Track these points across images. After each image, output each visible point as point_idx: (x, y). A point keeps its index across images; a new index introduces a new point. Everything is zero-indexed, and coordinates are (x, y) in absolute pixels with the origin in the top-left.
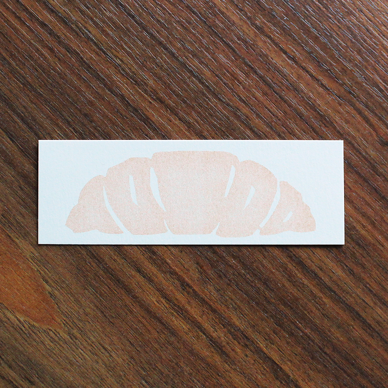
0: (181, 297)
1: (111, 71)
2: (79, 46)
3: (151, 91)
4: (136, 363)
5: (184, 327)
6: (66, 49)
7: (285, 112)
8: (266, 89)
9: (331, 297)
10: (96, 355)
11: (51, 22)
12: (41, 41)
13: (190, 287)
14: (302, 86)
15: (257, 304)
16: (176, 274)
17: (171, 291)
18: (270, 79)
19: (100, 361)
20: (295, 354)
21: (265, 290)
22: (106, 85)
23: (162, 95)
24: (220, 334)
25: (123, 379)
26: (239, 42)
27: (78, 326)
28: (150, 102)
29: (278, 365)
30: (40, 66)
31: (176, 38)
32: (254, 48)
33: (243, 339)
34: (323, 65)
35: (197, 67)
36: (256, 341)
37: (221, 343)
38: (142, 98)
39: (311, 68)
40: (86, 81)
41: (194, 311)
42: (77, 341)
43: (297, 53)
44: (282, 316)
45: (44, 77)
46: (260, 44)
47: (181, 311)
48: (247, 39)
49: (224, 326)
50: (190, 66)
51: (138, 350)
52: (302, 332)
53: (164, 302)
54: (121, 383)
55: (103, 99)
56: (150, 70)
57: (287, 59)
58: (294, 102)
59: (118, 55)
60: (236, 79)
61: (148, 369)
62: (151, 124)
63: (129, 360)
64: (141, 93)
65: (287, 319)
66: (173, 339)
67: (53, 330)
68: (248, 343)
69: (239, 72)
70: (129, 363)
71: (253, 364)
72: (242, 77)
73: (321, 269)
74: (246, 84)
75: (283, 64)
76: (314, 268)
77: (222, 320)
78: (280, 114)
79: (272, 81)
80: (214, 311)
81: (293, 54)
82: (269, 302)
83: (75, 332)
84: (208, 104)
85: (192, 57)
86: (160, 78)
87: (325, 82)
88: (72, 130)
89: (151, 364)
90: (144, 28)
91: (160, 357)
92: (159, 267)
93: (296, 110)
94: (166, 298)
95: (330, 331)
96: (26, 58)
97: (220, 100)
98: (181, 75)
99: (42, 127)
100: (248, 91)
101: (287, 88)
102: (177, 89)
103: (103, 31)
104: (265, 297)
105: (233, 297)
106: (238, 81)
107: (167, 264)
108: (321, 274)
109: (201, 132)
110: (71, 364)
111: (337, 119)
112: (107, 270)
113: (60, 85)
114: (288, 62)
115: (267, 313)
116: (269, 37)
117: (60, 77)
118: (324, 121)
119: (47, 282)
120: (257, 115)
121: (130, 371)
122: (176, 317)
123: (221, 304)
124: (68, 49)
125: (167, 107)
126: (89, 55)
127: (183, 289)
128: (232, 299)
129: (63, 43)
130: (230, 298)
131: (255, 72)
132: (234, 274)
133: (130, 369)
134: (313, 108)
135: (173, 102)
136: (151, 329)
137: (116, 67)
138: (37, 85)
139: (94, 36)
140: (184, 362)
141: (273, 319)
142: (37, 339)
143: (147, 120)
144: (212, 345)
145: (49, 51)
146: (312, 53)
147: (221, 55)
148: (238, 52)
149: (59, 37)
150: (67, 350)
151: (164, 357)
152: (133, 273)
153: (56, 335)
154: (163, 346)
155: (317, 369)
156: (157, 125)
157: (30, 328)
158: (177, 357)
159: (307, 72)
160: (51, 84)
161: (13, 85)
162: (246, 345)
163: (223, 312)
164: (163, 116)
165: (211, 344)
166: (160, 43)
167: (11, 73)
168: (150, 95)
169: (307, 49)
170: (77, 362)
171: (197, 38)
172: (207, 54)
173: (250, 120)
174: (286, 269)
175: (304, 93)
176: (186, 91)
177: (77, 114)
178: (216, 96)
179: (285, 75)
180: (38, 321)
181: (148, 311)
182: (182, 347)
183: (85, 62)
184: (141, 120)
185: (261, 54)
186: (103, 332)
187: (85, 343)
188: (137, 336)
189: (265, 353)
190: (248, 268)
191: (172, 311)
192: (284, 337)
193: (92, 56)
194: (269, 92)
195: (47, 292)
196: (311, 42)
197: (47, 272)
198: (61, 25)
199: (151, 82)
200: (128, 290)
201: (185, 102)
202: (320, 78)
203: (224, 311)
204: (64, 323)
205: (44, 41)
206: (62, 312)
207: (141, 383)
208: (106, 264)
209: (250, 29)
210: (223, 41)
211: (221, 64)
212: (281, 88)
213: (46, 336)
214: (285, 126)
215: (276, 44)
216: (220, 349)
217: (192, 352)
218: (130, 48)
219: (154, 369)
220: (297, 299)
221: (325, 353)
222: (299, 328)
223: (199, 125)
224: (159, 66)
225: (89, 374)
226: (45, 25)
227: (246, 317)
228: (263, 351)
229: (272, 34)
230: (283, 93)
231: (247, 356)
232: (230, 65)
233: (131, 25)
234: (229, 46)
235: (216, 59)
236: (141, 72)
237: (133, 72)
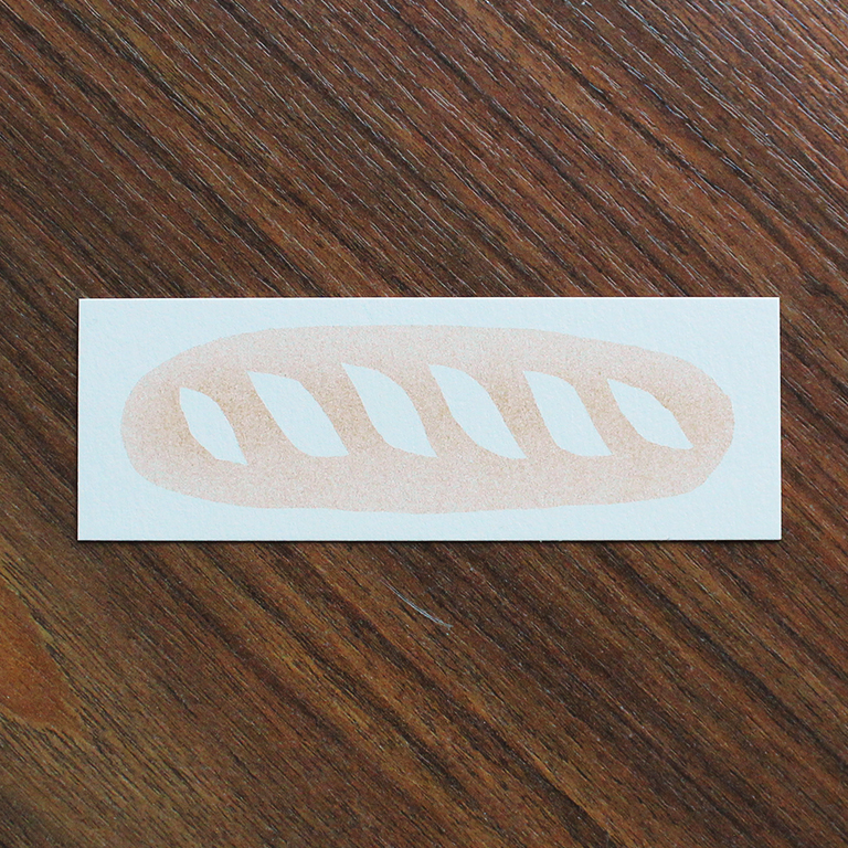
0: (351, 653)
1: (183, 134)
2: (108, 78)
3: (275, 179)
4: (250, 805)
5: (359, 721)
6: (78, 85)
7: (586, 221)
8: (541, 166)
9: (699, 649)
10: (159, 788)
11: (43, 23)
12: (21, 68)
13: (372, 629)
14: (625, 159)
15: (528, 666)
16: (339, 599)
17: (329, 638)
18: (550, 144)
19: (168, 804)
20: (618, 781)
21: (546, 635)
22: (170, 165)
23: (300, 186)
24: (442, 738)
26: (476, 59)
27: (115, 722)
28: (275, 204)
29: (578, 807)
30: (20, 126)
31: (332, 54)
32: (514, 75)
33: (497, 746)
34: (673, 109)
35: (380, 121)
36: (526, 753)
37: (446, 758)
38: (255, 195)
39: (644, 116)
40: (125, 157)
41: (384, 685)
42: (114, 756)
43: (612, 83)
44: (585, 694)
45: (28, 150)
46: (526, 63)
47: (351, 684)
48: (497, 53)
49: (450, 718)
50: (364, 118)
51: (253, 777)
52: (634, 730)
53: (312, 664)
55: (166, 198)
56: (274, 128)
57: (589, 97)
58: (606, 196)
59: (198, 95)
60: (471, 145)
61: (278, 820)
62: (275, 254)
63: (235, 798)
64: (251, 182)
65: (596, 700)
66: (333, 750)
67: (59, 733)
68: (507, 757)
69: (479, 131)
70: (235, 807)
71: (521, 806)
72: (485, 139)
73: (674, 585)
74: (493, 156)
75: (579, 108)
76: (658, 580)
77: (447, 704)
78: (574, 225)
79: (556, 149)
80: (427, 683)
81: (602, 85)
82: (556, 663)
83: (109, 735)
84: (407, 205)
85: (368, 98)
86: (295, 148)
87: (679, 148)
88: (95, 271)
89: (284, 809)
90: (257, 33)
91: (306, 792)
92: (300, 583)
93: (612, 214)
94: (315, 655)
95: (698, 727)
97: (434, 195)
98: (344, 139)
99: (25, 265)
100: (500, 172)
101: (592, 164)
102: (333, 169)
103: (164, 42)
104: (544, 649)
105: (473, 651)
106: (476, 149)
107: (318, 576)
108: (674, 595)
109: (392, 270)
110: (102, 810)
111: (708, 233)
112: (180, 592)
113: (65, 167)
114: (591, 103)
115: (550, 686)
116: (547, 47)
117: (66, 149)
118: (678, 240)
119: (43, 623)
120: (522, 227)
121: (238, 825)
122: (340, 699)
123: (444, 668)
124: (84, 84)
125: (314, 213)
126: (132, 97)
127: (356, 635)
128: (468, 656)
129: (73, 71)
130: (463, 653)
131: (517, 130)
132: (472, 599)
133: (236, 820)
134: (652, 209)
135: (327, 203)
136: (282, 727)
137: (195, 123)
138: (14, 170)
139: (142, 54)
140: (359, 802)
141: (565, 700)
142: (23, 753)
143: (266, 245)
144: (425, 763)
145: (38, 90)
146: (647, 81)
147: (435, 92)
148: (475, 83)
149: (62, 58)
150: (91, 777)
151: (314, 792)
152: (241, 599)
153: (66, 743)
154: (312, 766)
155: (668, 815)
156: (290, 255)
157: (6, 728)
158: (345, 791)
159: (637, 126)
160: (45, 166)
162: (504, 762)
163: (448, 686)
164: (303, 234)
165: (422, 760)
166: (295, 67)
168: (273, 189)
169: (636, 73)
170: (115, 804)
171: (380, 51)
172: (403, 89)
173: (504, 240)
174: (594, 585)
175: (631, 176)
176: (356, 175)
177: (105, 233)
178: (425, 187)
179: (584, 135)
180: (23, 714)
181: (275, 685)
182: (356, 768)
183: (122, 114)
184: (252, 245)
185: (529, 87)
186: (173, 736)
187: (133, 763)
188: (251, 744)
189: (547, 781)
190: (506, 585)
191: (332, 686)
192: (592, 742)
193: (137, 101)
194: (548, 174)
195: (43, 646)
196: (644, 56)
197: (44, 599)
198: (67, 31)
199: (275, 157)
200: (229, 638)
201: (354, 202)
202: (667, 139)
203: (451, 683)
204: (83, 716)
205: (27, 68)
206: (79, 691)
208: (177, 579)
209: (502, 30)
210: (441, 57)
211: (435, 112)
212: (575, 164)
213: (45, 748)
214: (585, 252)
215: (564, 64)
216: (442, 771)
217: (377, 778)
218: (225, 78)
219: (290, 818)
220: (620, 654)
221: (688, 778)
222: (626, 722)
223: (387, 255)
224: (292, 120)
225: (143, 832)
226: (31, 31)
227: (502, 696)
228: (542, 777)
229: (553, 39)
230: (581, 177)
231: (505, 787)
232: (456, 113)
233: (226, 27)
234: (453, 69)
235: (425, 101)
236: (250, 134)
237: (233, 135)
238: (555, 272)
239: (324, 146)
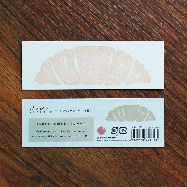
1: (99, 25)
2: (84, 13)
3: (119, 33)
4: (117, 160)
6: (78, 15)
7: (181, 40)
8: (172, 29)
10: (98, 157)
11: (70, 2)
12: (66, 12)
15: (172, 129)
18: (173, 25)
19: (100, 160)
21: (176, 123)
22: (97, 31)
23: (124, 34)
25: (111, 168)
26: (158, 8)
28: (119, 38)
29: (183, 157)
30: (66, 23)
31: (129, 8)
32: (166, 11)
35: (139, 21)
36: (172, 147)
38: (115, 36)
40: (88, 29)
42: (89, 151)
43: (185, 12)
44: (184, 134)
45: (68, 28)
46: (168, 9)
48: (162, 7)
50: (136, 20)
51: (118, 154)
54: (110, 169)
56: (118, 23)
57: (181, 15)
58: (185, 35)
59: (103, 17)
61: (123, 162)
63: (114, 158)
64: (114, 34)
69: (159, 22)
70: (114, 160)
71: (171, 158)
72: (160, 24)
74: (162, 27)
75: (179, 18)
78: (179, 41)
79: (175, 26)
81: (183, 13)
82: (178, 128)
85: (137, 16)
86: (123, 27)
89: (124, 160)
90: (114, 4)
91: (129, 156)
96: (60, 20)
97: (151, 35)
98: (132, 25)
100: (164, 31)
101: (182, 29)
102: (130, 31)
103: (95, 6)
104: (175, 126)
106: (159, 26)
110: (87, 162)
113: (76, 32)
114: (181, 17)
115: (177, 133)
116: (172, 5)
117: (76, 28)
120: (168, 42)
126: (89, 17)
129: (77, 12)
131: (167, 22)
133: (114, 163)
135: (129, 38)
137: (102, 22)
138: (65, 32)
139: (91, 9)
140: (139, 158)
141: (180, 136)
145: (70, 16)
147: (150, 15)
148: (158, 13)
149: (74, 10)
150: (84, 155)
151: (130, 157)
154: (129, 151)
158: (136, 156)
160: (72, 32)
161: (54, 33)
162: (168, 149)
166: (122, 11)
167: (53, 27)
168: (118, 35)
170: (89, 161)
171: (139, 7)
172: (144, 15)
173: (165, 44)
174: (185, 113)
176: (135, 32)
179: (180, 23)
183: (87, 21)
185: (169, 13)
187: (93, 152)
189: (177, 152)
192: (185, 144)
194: (173, 31)
198: (75, 4)
199: (118, 29)
207: (120, 169)
209: (163, 2)
210: (151, 8)
211: (150, 19)
212: (179, 29)
213: (75, 150)
214: (181, 46)
215: (176, 9)
216: (156, 151)
217: (143, 153)
218: (108, 13)
219: (125, 162)
224: (122, 21)
225: (95, 166)
226: (68, 4)
227: (167, 136)
228: (175, 151)
229: (173, 4)
230: (180, 31)
231: (168, 154)
232: (155, 19)
233: (108, 3)
234: (154, 10)
235: (148, 17)
236: (113, 24)
237: (110, 25)
238: (175, 50)
239: (129, 26)
